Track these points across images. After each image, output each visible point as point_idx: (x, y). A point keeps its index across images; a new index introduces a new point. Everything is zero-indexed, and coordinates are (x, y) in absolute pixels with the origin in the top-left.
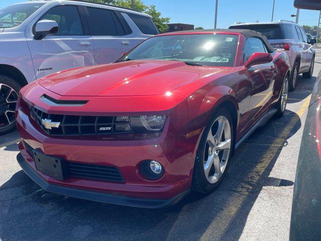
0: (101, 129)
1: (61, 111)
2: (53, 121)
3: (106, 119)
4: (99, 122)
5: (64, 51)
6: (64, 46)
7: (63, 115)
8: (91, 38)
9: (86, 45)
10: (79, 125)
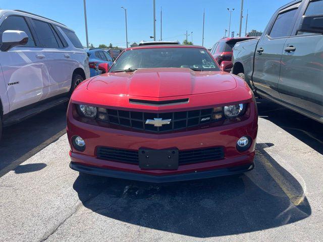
0: (203, 119)
1: (171, 110)
2: (163, 119)
3: (208, 111)
4: (202, 114)
5: (26, 64)
6: (26, 58)
7: (172, 113)
8: (43, 51)
9: (42, 58)
10: (187, 119)
